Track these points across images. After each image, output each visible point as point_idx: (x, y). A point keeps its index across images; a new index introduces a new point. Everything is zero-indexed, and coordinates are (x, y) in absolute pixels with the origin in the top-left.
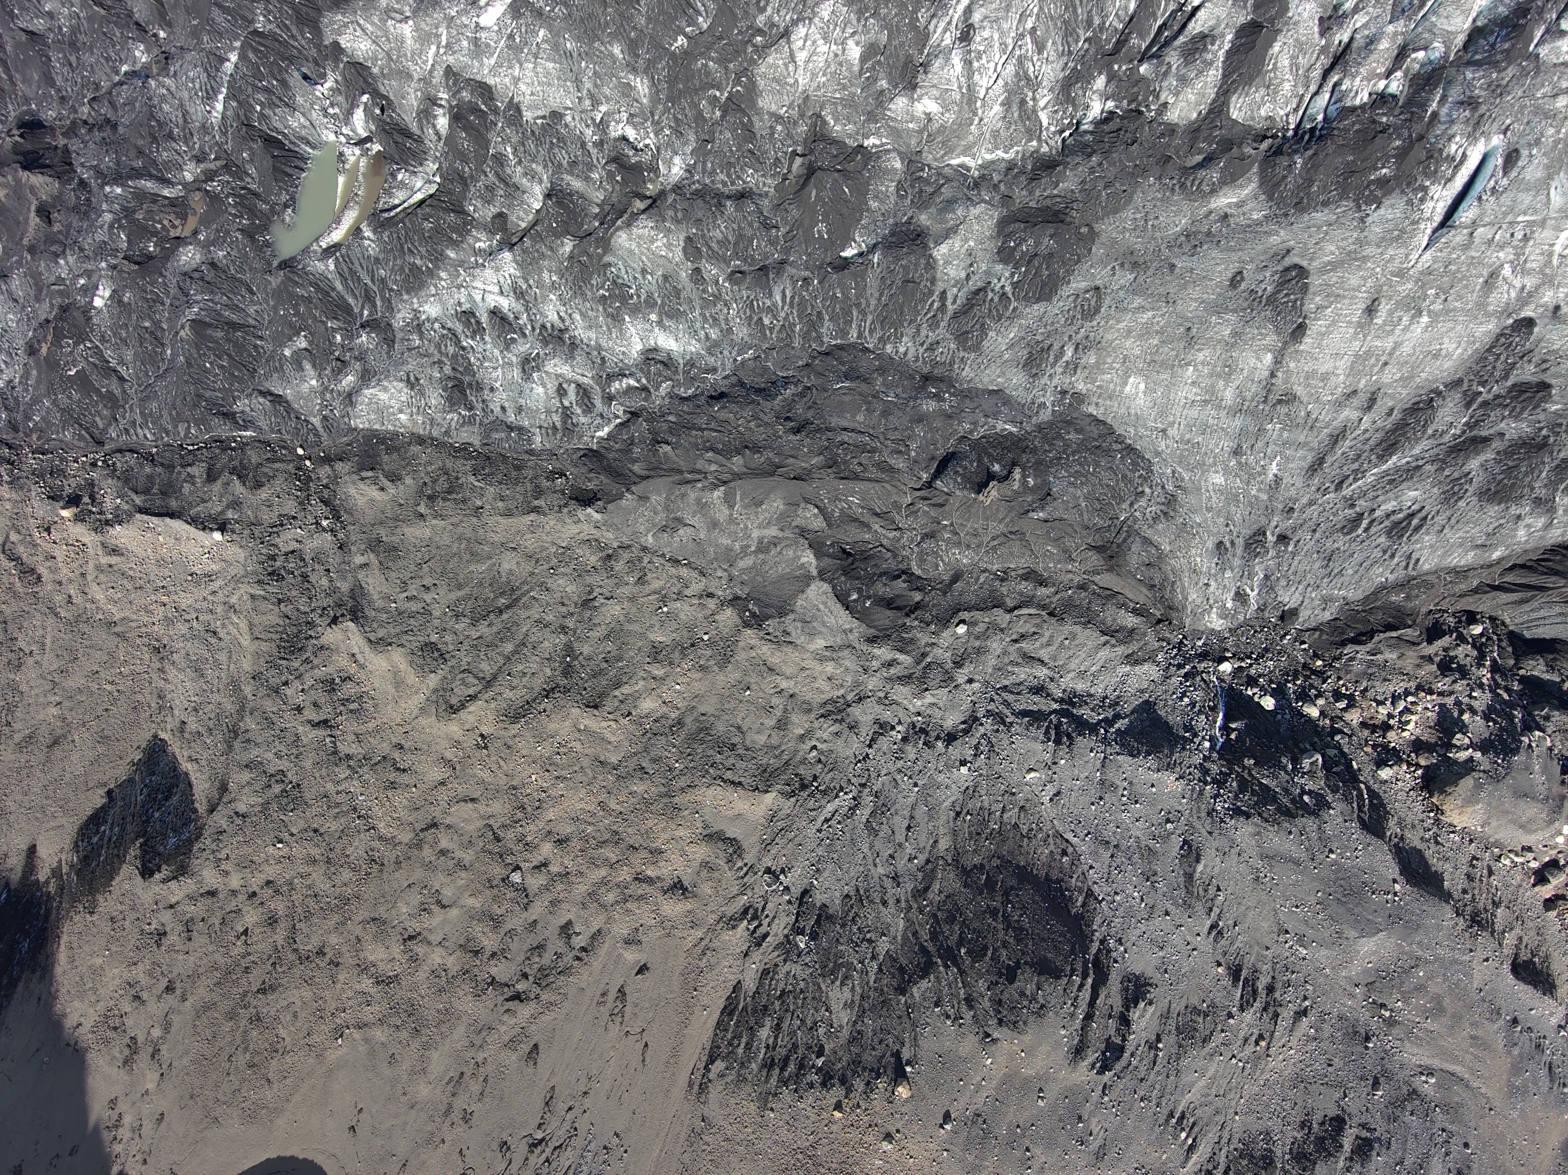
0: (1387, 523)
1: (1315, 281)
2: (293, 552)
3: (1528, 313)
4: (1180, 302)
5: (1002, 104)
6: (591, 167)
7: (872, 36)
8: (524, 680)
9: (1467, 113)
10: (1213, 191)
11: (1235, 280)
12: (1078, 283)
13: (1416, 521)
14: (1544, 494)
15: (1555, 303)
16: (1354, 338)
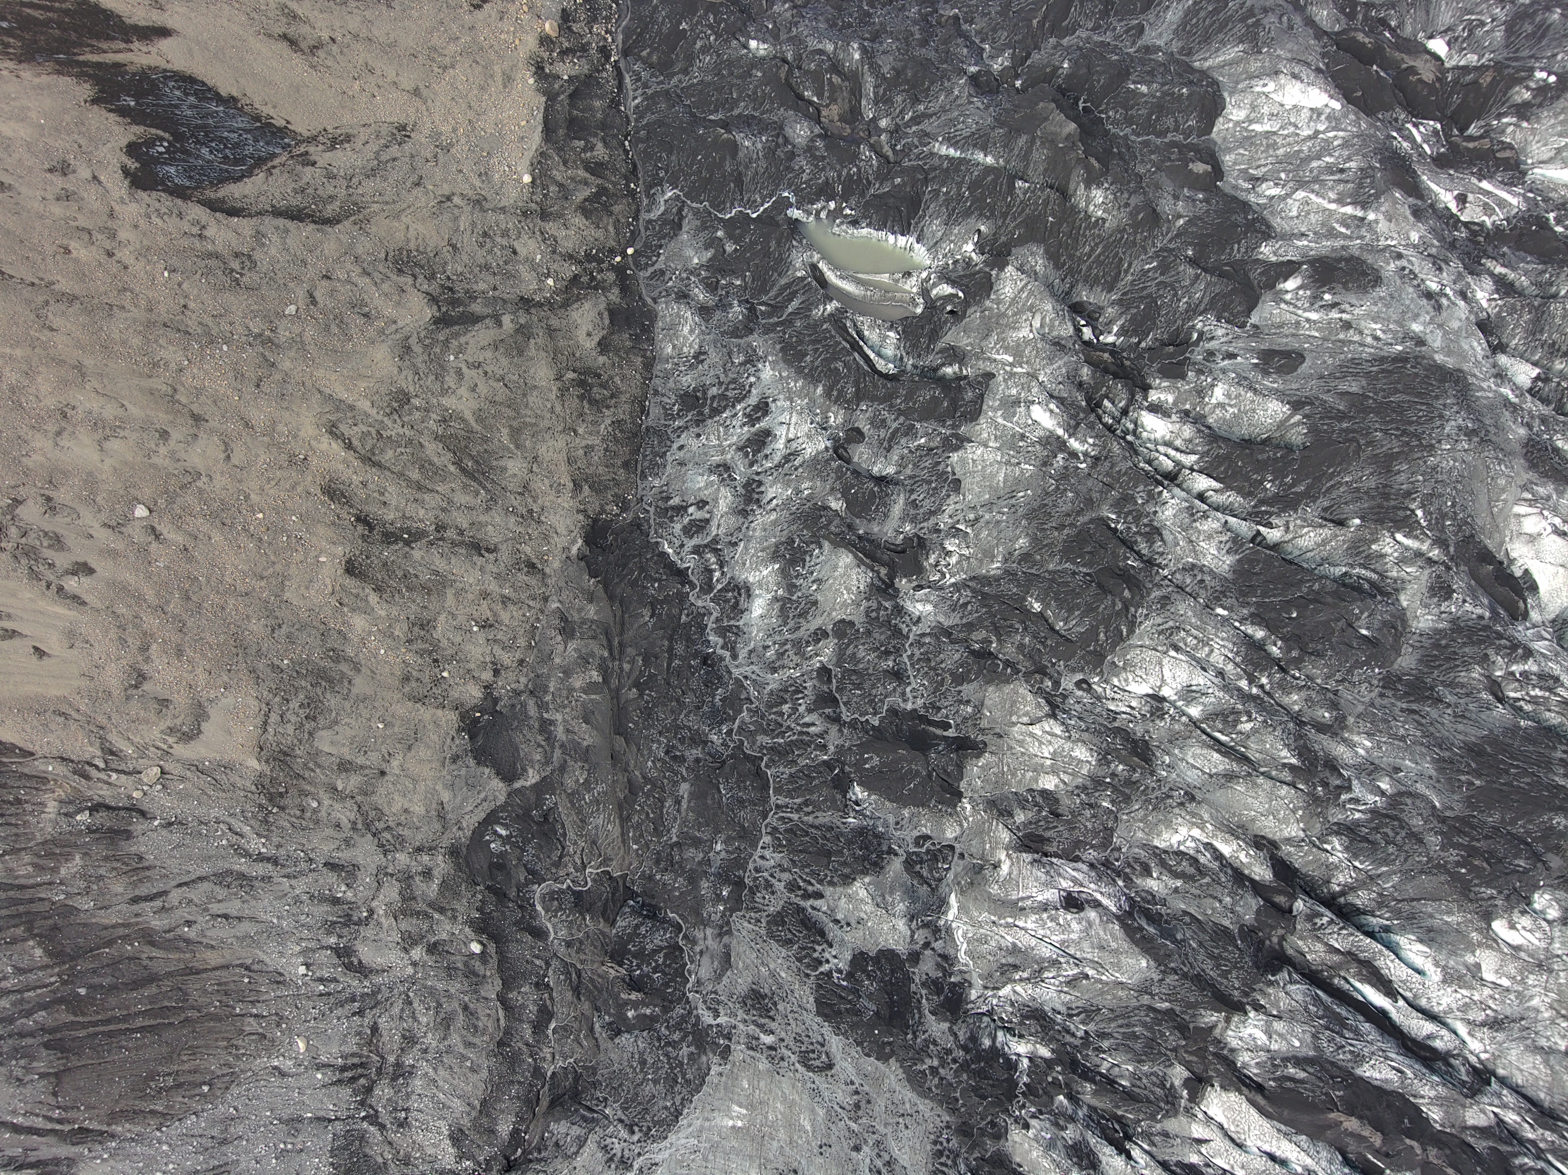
2: (515, 252)
4: (820, 1160)
5: (1014, 945)
6: (914, 520)
7: (1065, 801)
8: (376, 495)
12: (836, 1044)
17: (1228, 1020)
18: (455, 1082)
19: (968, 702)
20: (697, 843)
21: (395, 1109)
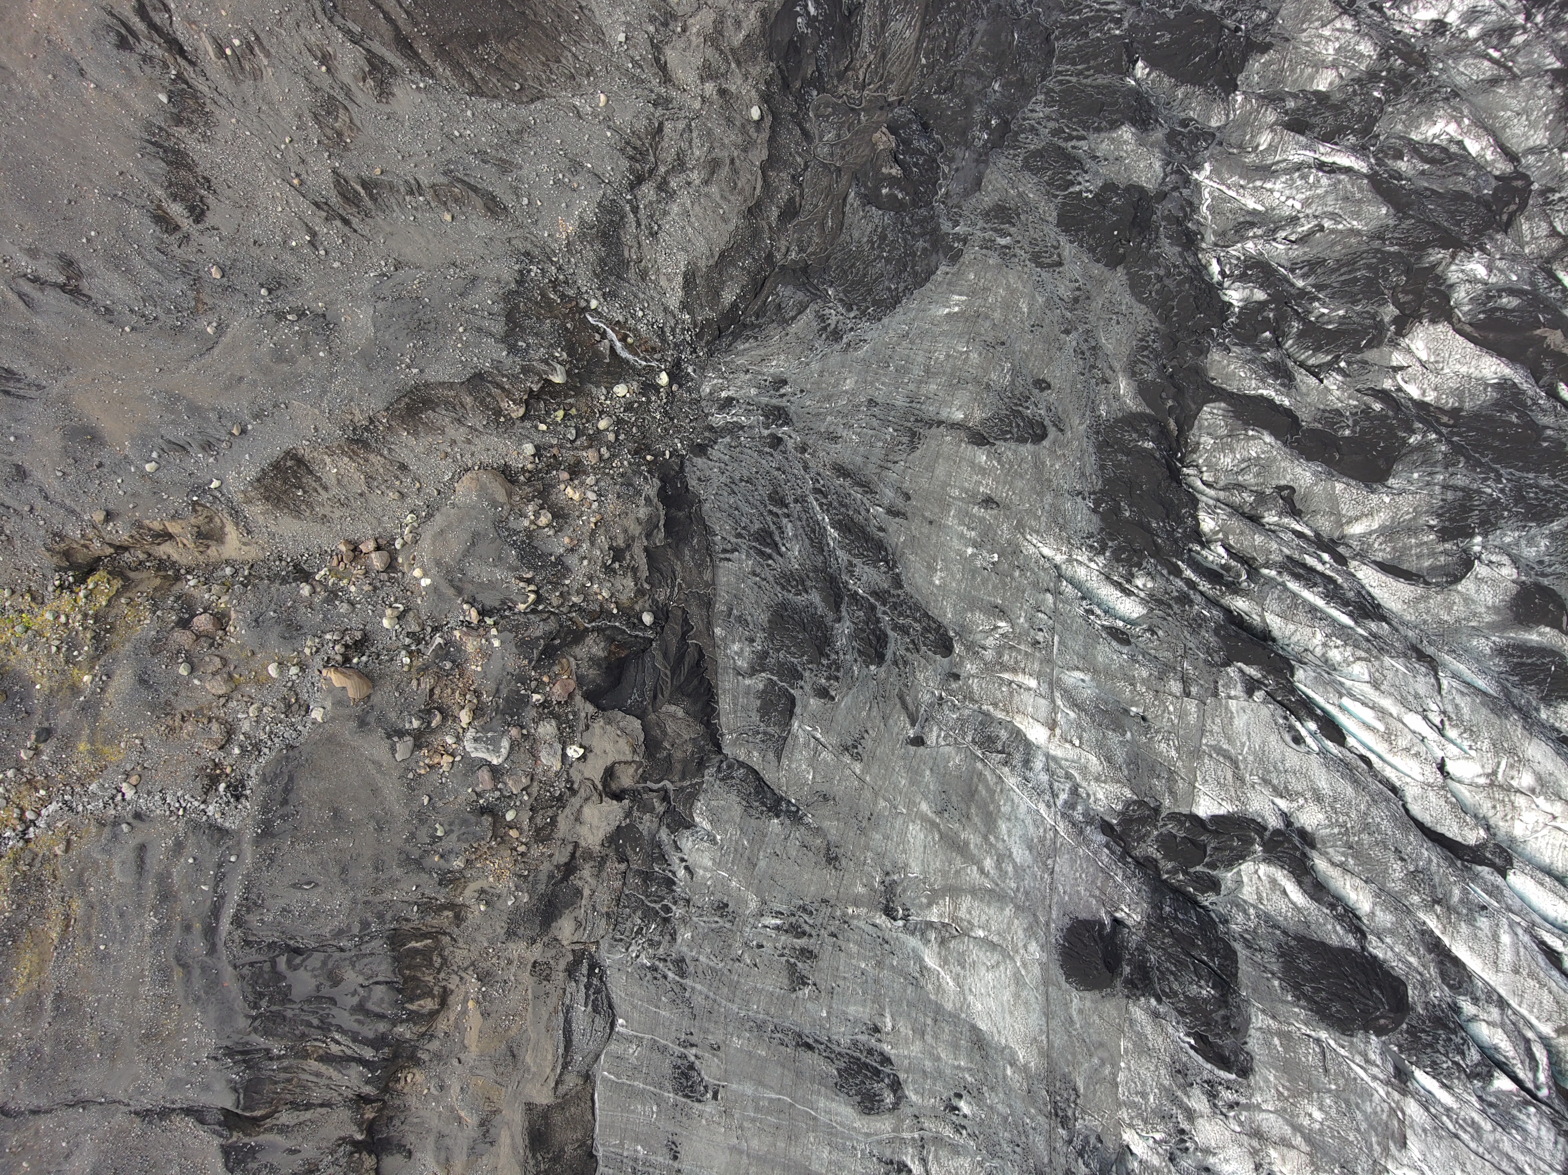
0: (773, 527)
9: (1175, 594)
10: (1133, 374)
11: (1042, 385)
12: (1068, 249)
13: (768, 551)
14: (771, 661)
15: (963, 676)
16: (963, 489)
17: (1453, 257)
21: (651, 217)
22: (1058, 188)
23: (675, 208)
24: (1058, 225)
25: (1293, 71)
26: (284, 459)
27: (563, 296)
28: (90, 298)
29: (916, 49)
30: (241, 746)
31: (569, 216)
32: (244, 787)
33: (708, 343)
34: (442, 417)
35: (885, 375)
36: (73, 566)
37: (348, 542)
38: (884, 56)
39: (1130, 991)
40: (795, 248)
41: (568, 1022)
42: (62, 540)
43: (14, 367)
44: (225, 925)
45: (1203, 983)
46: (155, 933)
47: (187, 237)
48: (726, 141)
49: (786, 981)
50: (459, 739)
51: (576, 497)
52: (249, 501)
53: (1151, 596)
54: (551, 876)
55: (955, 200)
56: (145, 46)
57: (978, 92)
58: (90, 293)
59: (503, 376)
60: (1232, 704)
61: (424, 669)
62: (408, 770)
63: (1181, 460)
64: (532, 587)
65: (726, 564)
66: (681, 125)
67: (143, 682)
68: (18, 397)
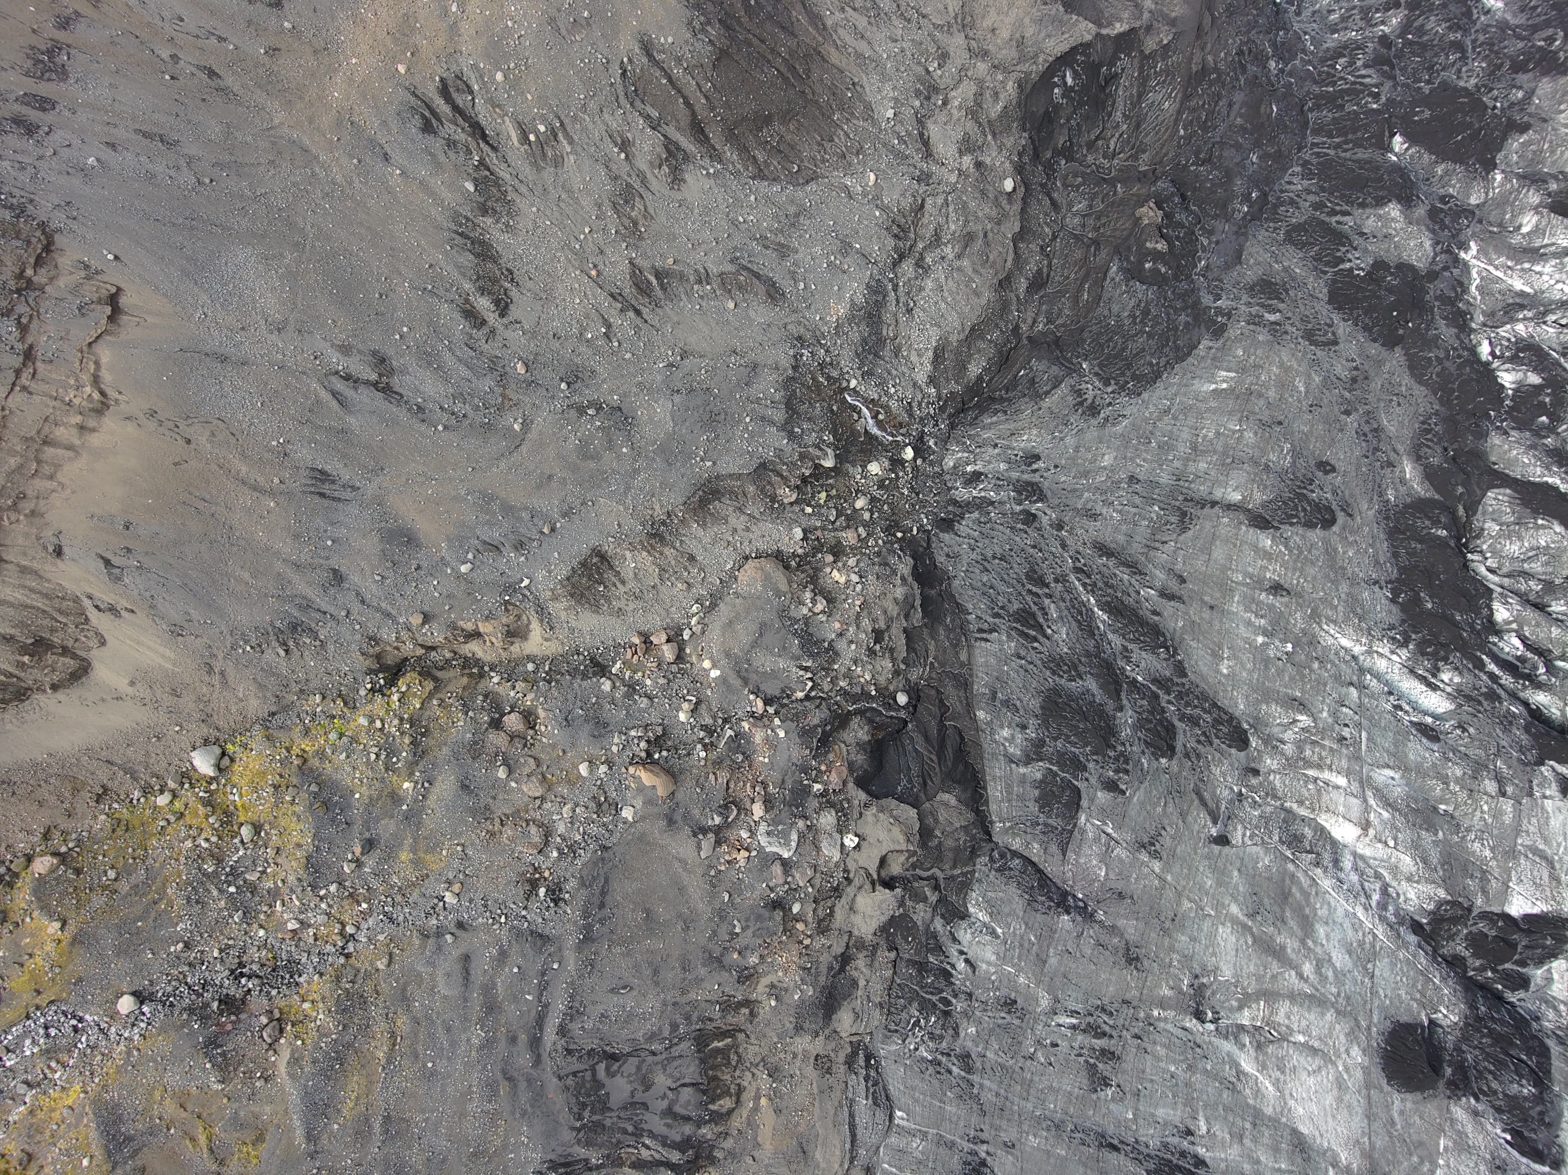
0: (1035, 608)
1: (1316, 535)
3: (1254, 742)
4: (1310, 417)
5: (1522, 290)
9: (1484, 690)
10: (1418, 458)
11: (1326, 467)
12: (1343, 328)
13: (1032, 633)
14: (1048, 750)
15: (1262, 770)
16: (1246, 574)
18: (958, 298)
19: (1521, 88)
20: (1238, 147)
21: (908, 293)
22: (1327, 264)
23: (929, 284)
24: (1329, 302)
25: (1553, 152)
26: (591, 556)
27: (829, 378)
28: (402, 396)
29: (1176, 121)
30: (558, 849)
31: (840, 299)
32: (560, 890)
33: (950, 416)
34: (724, 507)
35: (1146, 451)
36: (383, 668)
37: (640, 634)
38: (1138, 126)
39: (1452, 1091)
40: (1042, 319)
41: (852, 1116)
42: (377, 644)
43: (328, 468)
44: (550, 1036)
45: (1524, 1082)
46: (482, 1047)
47: (493, 332)
48: (980, 214)
49: (1085, 1081)
50: (753, 834)
51: (843, 580)
52: (555, 598)
53: (1459, 691)
54: (831, 968)
55: (1216, 272)
56: (448, 129)
57: (1237, 164)
58: (400, 391)
59: (784, 464)
60: (1548, 803)
61: (718, 763)
62: (711, 867)
63: (1465, 546)
64: (809, 675)
65: (983, 644)
66: (940, 200)
67: (465, 787)
68: (334, 499)
